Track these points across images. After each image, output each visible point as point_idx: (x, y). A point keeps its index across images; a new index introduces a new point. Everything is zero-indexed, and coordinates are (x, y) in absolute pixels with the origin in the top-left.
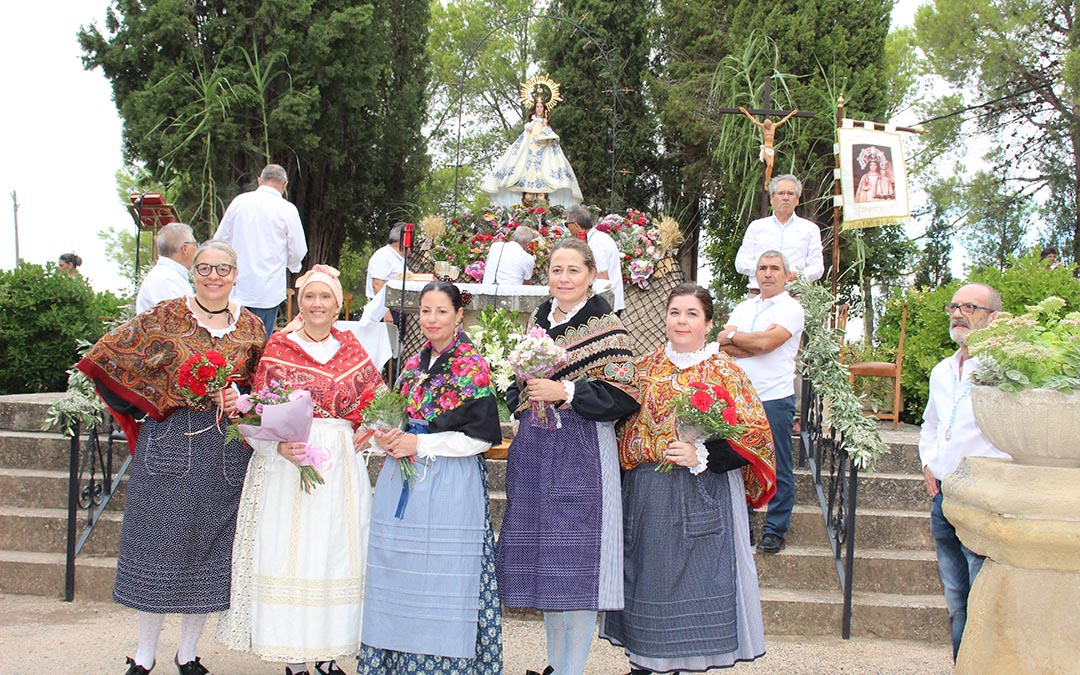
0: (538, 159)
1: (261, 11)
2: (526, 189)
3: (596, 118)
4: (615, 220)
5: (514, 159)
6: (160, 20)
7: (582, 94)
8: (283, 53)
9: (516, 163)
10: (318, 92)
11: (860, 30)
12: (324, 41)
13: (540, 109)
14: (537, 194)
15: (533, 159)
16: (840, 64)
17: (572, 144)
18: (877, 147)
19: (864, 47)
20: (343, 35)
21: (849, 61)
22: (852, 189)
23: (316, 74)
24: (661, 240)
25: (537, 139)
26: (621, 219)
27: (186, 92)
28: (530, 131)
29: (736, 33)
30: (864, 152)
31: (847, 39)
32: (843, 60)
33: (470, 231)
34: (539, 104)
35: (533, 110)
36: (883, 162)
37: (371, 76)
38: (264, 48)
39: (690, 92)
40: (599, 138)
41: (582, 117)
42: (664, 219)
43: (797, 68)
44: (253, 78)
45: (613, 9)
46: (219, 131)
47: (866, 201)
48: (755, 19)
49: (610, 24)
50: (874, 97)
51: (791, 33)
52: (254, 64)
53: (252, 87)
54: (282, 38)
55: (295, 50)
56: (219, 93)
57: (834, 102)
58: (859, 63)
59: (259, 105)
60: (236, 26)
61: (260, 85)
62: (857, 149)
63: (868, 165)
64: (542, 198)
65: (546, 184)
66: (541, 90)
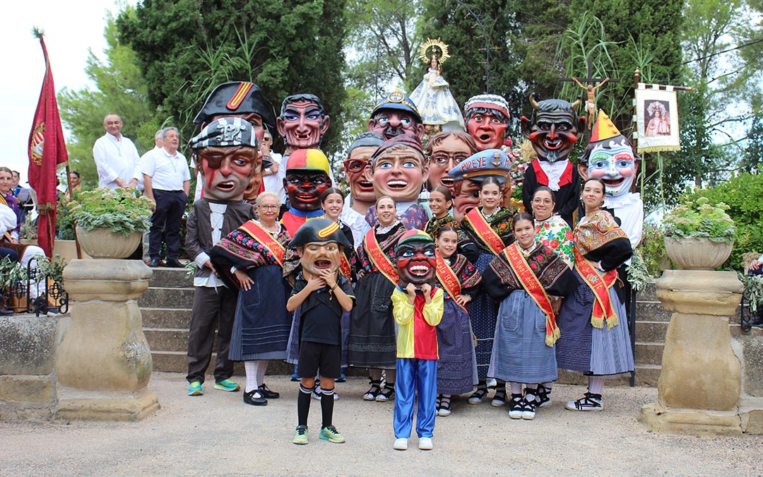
0: (434, 100)
1: (248, 6)
2: (426, 122)
3: (473, 64)
5: (417, 100)
6: (181, 14)
7: (463, 46)
8: (263, 34)
9: (419, 103)
10: (288, 62)
11: (661, 7)
12: (292, 26)
13: (434, 63)
14: (433, 126)
15: (431, 100)
16: (647, 33)
17: (455, 84)
18: (660, 102)
19: (664, 19)
20: (304, 21)
21: (653, 30)
22: (644, 128)
23: (284, 48)
24: (522, 156)
25: (433, 86)
27: (198, 63)
28: (428, 80)
29: (574, 9)
30: (652, 105)
31: (651, 15)
32: (649, 29)
34: (434, 60)
35: (430, 64)
36: (664, 111)
37: (318, 46)
38: (250, 31)
39: (542, 50)
41: (463, 63)
42: (525, 142)
43: (617, 36)
44: (244, 52)
47: (652, 135)
50: (671, 55)
51: (612, 12)
52: (244, 42)
53: (244, 59)
54: (263, 25)
55: (270, 32)
56: (221, 63)
57: (641, 60)
58: (661, 31)
59: (247, 71)
60: (230, 16)
61: (248, 56)
62: (647, 103)
63: (654, 113)
64: (437, 128)
65: (440, 118)
66: (434, 50)
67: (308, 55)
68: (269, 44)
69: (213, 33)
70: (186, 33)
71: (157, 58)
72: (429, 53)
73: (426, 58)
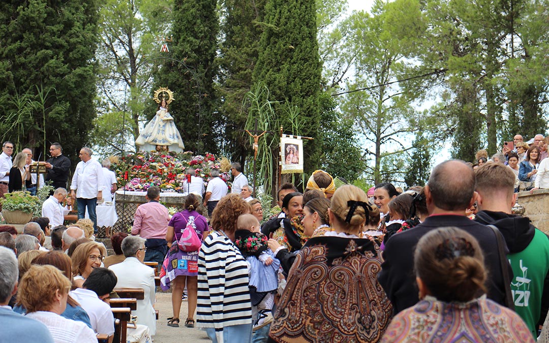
0: (163, 128)
1: (44, 69)
2: (158, 143)
4: (200, 158)
5: (152, 128)
7: (183, 87)
8: (53, 87)
9: (153, 131)
10: (69, 105)
11: (307, 81)
12: (72, 82)
13: (164, 104)
14: (163, 146)
15: (161, 129)
16: (297, 96)
17: (177, 113)
18: (294, 145)
19: (308, 88)
20: (80, 79)
21: (301, 95)
22: (284, 160)
23: (66, 96)
25: (163, 119)
26: (202, 158)
27: (9, 104)
28: (159, 115)
29: (255, 76)
30: (289, 146)
31: (301, 85)
33: (131, 163)
34: (164, 102)
35: (161, 104)
36: (295, 150)
37: (87, 92)
38: (45, 85)
39: (235, 99)
40: (192, 111)
42: (223, 159)
43: (279, 97)
44: (40, 98)
46: (26, 122)
47: (289, 164)
49: (198, 51)
50: (312, 110)
51: (276, 82)
52: (40, 92)
53: (40, 103)
54: (53, 81)
55: (58, 86)
56: (25, 105)
57: (292, 114)
58: (306, 95)
59: (42, 110)
60: (31, 74)
61: (43, 101)
64: (165, 148)
65: (167, 141)
66: (164, 95)
69: (18, 83)
72: (160, 96)
73: (158, 99)
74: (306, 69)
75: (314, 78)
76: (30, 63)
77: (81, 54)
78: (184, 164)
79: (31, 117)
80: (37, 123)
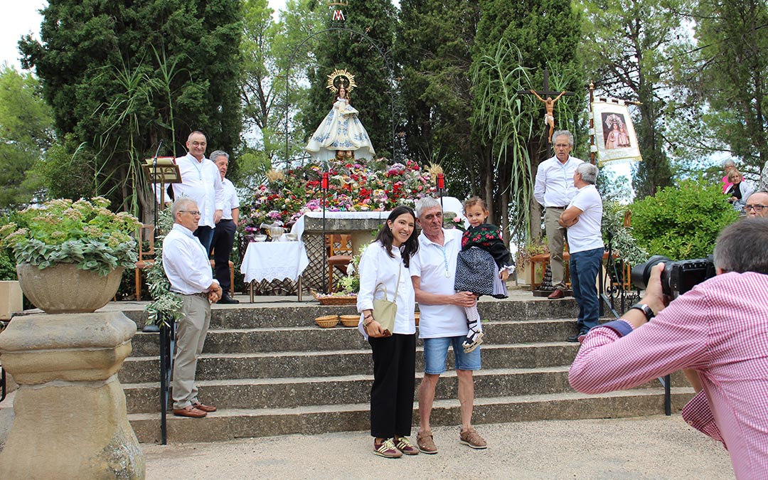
0: (345, 127)
1: (166, 26)
2: (339, 148)
4: (400, 167)
5: (328, 127)
6: (94, 32)
8: (182, 55)
9: (331, 130)
10: (209, 84)
11: (564, 38)
12: (212, 47)
13: (342, 93)
14: (345, 152)
15: (342, 127)
18: (616, 114)
20: (224, 42)
22: (603, 141)
23: (204, 71)
25: (344, 113)
26: (403, 166)
27: (114, 84)
28: (338, 108)
30: (609, 118)
31: (556, 44)
33: (303, 178)
35: (338, 94)
36: (621, 124)
38: (169, 53)
42: (432, 166)
44: (163, 74)
45: (374, 23)
46: (142, 112)
47: (613, 148)
48: (494, 32)
52: (163, 64)
53: (163, 81)
54: (182, 46)
55: (190, 52)
56: (139, 85)
59: (167, 93)
60: (147, 37)
61: (167, 79)
62: (604, 116)
63: (612, 126)
64: (350, 154)
65: (352, 144)
66: (342, 80)
67: (225, 80)
68: (188, 65)
69: (128, 54)
70: (99, 53)
71: (66, 81)
73: (334, 87)
74: (561, 21)
75: (574, 35)
76: (144, 18)
77: (224, 7)
78: (380, 176)
79: (149, 103)
80: (160, 115)
